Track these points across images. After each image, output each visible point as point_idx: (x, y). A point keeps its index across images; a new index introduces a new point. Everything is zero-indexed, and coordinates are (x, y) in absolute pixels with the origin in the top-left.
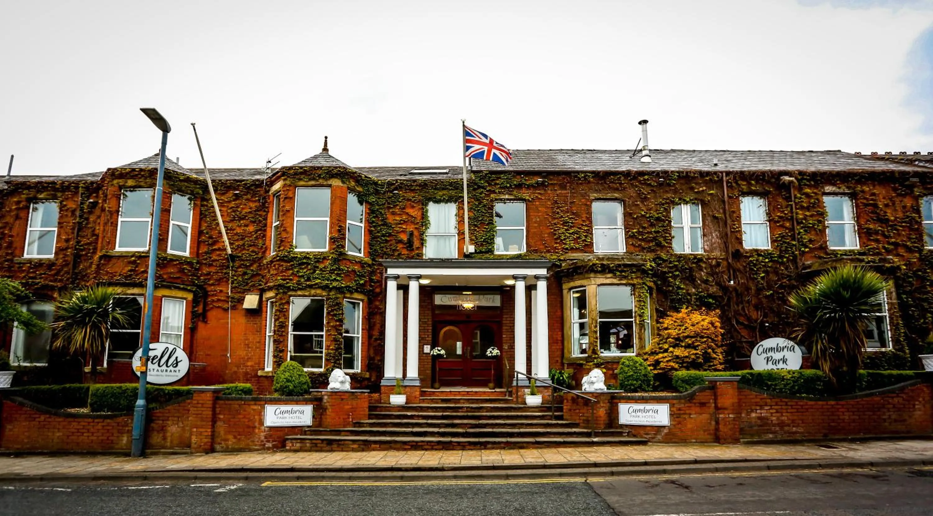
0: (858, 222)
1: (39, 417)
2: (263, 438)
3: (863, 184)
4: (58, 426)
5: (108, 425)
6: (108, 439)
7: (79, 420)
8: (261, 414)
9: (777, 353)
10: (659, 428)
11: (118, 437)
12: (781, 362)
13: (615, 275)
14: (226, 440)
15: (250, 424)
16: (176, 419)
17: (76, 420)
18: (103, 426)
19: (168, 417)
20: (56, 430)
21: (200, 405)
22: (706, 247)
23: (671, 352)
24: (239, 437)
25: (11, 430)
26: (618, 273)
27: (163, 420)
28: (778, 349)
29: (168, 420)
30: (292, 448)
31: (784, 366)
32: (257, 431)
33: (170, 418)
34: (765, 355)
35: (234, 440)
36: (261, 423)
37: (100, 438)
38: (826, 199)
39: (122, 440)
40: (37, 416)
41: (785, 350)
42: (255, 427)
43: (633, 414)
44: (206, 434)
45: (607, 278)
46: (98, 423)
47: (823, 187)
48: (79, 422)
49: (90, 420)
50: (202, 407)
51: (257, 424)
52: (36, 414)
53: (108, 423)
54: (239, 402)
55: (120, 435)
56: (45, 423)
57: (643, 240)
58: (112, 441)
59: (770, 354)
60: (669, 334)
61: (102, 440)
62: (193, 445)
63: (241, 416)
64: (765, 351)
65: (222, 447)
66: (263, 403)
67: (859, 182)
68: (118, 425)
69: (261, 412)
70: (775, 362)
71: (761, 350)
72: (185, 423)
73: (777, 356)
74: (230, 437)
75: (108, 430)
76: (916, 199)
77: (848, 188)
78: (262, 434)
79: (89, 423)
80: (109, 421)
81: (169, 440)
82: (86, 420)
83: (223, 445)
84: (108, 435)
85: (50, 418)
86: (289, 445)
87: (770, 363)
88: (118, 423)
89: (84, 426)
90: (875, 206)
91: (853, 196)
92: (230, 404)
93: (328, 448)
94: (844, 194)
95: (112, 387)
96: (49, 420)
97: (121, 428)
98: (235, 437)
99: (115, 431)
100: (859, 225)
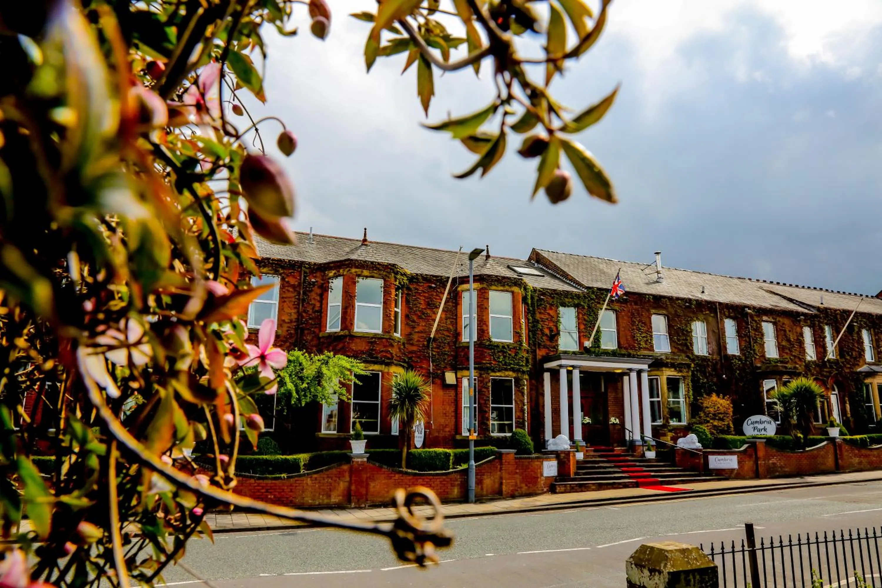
0: (777, 340)
1: (394, 476)
2: (542, 485)
3: (780, 316)
4: (408, 483)
5: (444, 480)
6: (444, 491)
7: (423, 478)
8: (541, 467)
9: (760, 425)
10: (732, 470)
11: (451, 489)
12: (763, 430)
13: (676, 369)
14: (521, 488)
15: (535, 475)
16: (489, 474)
17: (422, 478)
18: (441, 481)
19: (484, 473)
20: (408, 486)
21: (507, 463)
22: (710, 351)
23: (711, 423)
24: (529, 485)
25: (374, 487)
26: (678, 369)
27: (481, 475)
28: (761, 422)
29: (484, 475)
30: (561, 491)
31: (765, 433)
32: (539, 480)
33: (485, 474)
34: (752, 426)
35: (526, 487)
36: (542, 475)
37: (440, 491)
38: (764, 324)
39: (454, 492)
40: (393, 475)
41: (766, 423)
42: (538, 478)
43: (718, 462)
44: (512, 484)
45: (672, 371)
46: (437, 479)
47: (762, 317)
48: (423, 479)
49: (431, 477)
50: (509, 464)
51: (539, 475)
52: (392, 474)
53: (444, 479)
54: (528, 460)
55: (452, 488)
56: (399, 481)
57: (680, 345)
58: (447, 492)
59: (756, 425)
60: (709, 411)
61: (441, 492)
62: (504, 493)
63: (529, 470)
64: (752, 423)
65: (519, 493)
66: (541, 460)
67: (778, 316)
68: (451, 481)
69: (540, 467)
70: (759, 430)
71: (749, 422)
72: (495, 476)
73: (761, 426)
74: (523, 485)
75: (444, 484)
76: (802, 328)
77: (773, 318)
78: (542, 482)
79: (431, 479)
80: (444, 477)
81: (485, 490)
82: (428, 477)
83: (520, 492)
84: (444, 488)
85: (402, 476)
86: (558, 490)
87: (756, 431)
88: (451, 479)
89: (427, 482)
90: (785, 331)
91: (775, 324)
92: (523, 462)
93: (580, 490)
94: (771, 322)
95: (429, 452)
96: (402, 478)
97: (453, 482)
98: (526, 485)
99: (449, 485)
100: (778, 343)
